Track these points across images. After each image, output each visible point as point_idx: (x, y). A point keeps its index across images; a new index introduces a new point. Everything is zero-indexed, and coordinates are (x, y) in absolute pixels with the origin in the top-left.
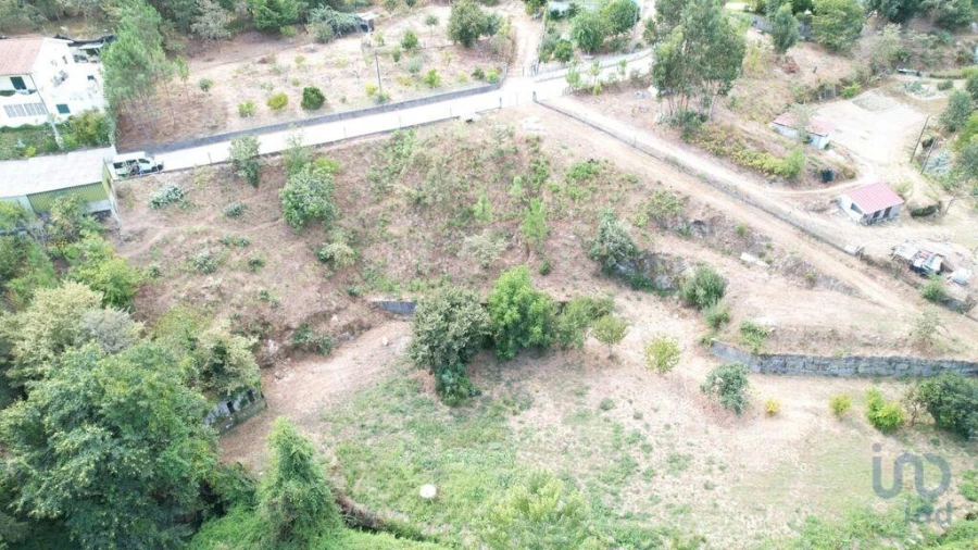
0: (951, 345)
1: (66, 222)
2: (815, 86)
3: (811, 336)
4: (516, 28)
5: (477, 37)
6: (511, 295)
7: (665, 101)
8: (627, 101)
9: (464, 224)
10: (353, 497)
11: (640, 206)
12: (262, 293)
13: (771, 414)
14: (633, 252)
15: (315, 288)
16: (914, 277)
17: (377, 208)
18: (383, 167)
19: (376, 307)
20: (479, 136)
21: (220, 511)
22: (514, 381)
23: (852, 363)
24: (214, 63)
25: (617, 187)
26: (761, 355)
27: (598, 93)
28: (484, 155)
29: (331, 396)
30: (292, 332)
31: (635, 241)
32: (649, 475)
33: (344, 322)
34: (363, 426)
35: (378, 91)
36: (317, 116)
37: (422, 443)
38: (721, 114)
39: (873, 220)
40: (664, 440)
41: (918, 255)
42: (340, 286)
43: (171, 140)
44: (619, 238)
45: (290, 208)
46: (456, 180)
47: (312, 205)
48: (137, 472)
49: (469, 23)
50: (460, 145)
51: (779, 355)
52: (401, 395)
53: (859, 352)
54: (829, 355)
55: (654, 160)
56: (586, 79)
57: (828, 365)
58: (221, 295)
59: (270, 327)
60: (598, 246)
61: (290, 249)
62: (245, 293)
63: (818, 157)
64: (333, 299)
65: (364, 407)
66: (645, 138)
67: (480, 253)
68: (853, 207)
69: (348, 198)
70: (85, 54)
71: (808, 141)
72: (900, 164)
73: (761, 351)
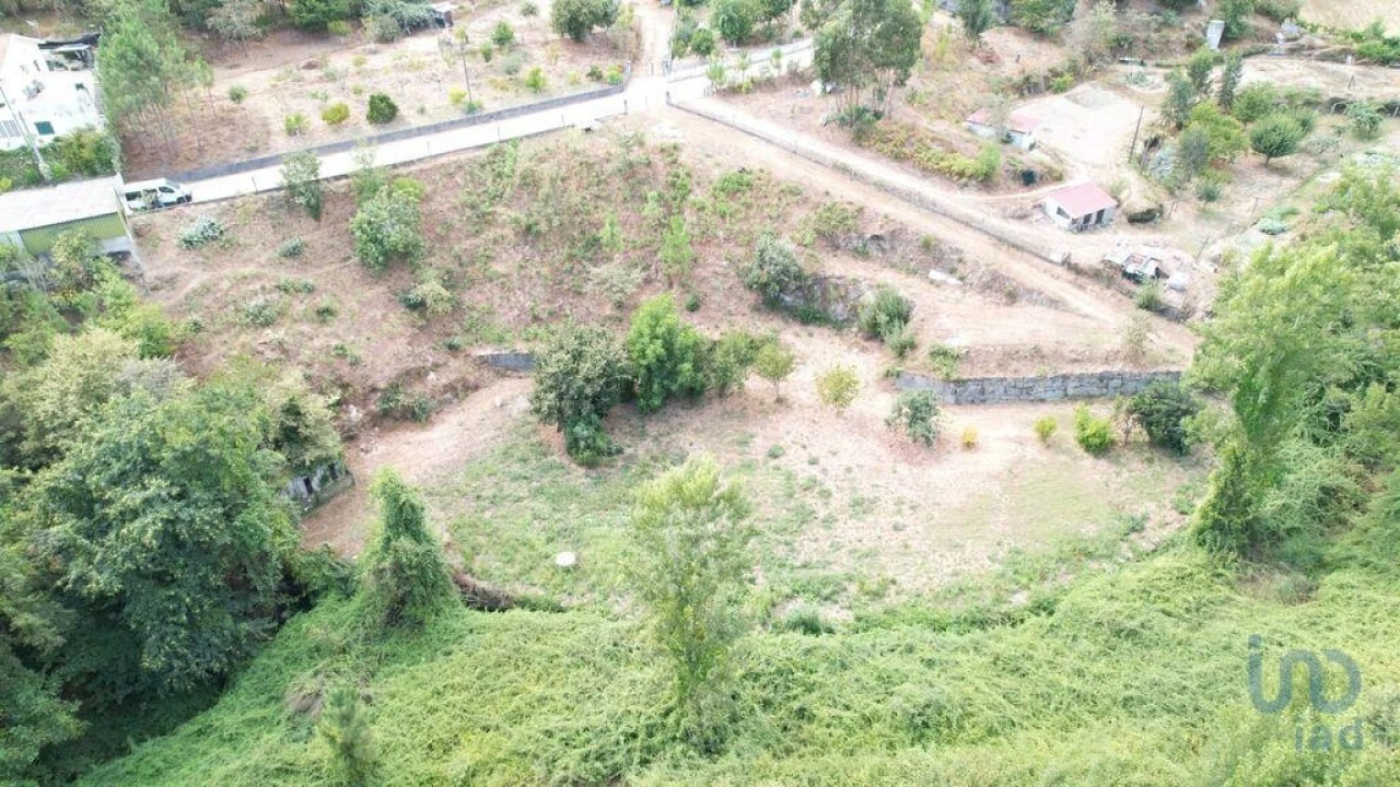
0: (1167, 356)
1: (74, 264)
2: (1017, 79)
3: (1010, 355)
4: (640, 18)
5: (590, 28)
6: (653, 327)
7: (832, 100)
8: (784, 101)
9: (589, 255)
10: (473, 575)
11: (806, 222)
12: (337, 348)
13: (969, 446)
14: (798, 277)
15: (404, 341)
16: (1129, 285)
17: (477, 241)
18: (480, 191)
19: (483, 362)
20: (600, 147)
21: (306, 605)
22: (662, 435)
23: (1058, 383)
24: (242, 69)
25: (776, 201)
26: (954, 381)
27: (748, 91)
28: (609, 168)
29: (434, 468)
30: (379, 394)
31: (801, 261)
32: (828, 522)
33: (444, 381)
34: (478, 497)
35: (466, 99)
36: (389, 131)
37: (554, 509)
38: (899, 109)
39: (1084, 225)
40: (845, 485)
41: (1131, 259)
42: (436, 339)
43: (195, 165)
44: (781, 259)
45: (365, 243)
46: (576, 200)
47: (395, 235)
48: (211, 538)
49: (580, 10)
50: (578, 159)
51: (975, 380)
52: (524, 460)
53: (1067, 369)
54: (1032, 375)
55: (820, 167)
56: (734, 76)
57: (1031, 388)
58: (285, 351)
59: (351, 389)
60: (756, 272)
61: (369, 294)
62: (313, 349)
63: (1019, 157)
64: (428, 353)
65: (478, 477)
66: (807, 142)
67: (612, 286)
68: (1060, 211)
69: (438, 230)
70: (61, 59)
71: (1008, 140)
72: (1118, 165)
73: (954, 376)
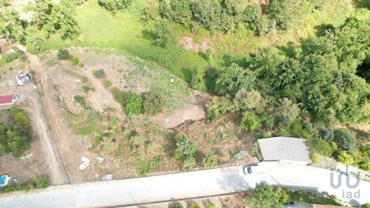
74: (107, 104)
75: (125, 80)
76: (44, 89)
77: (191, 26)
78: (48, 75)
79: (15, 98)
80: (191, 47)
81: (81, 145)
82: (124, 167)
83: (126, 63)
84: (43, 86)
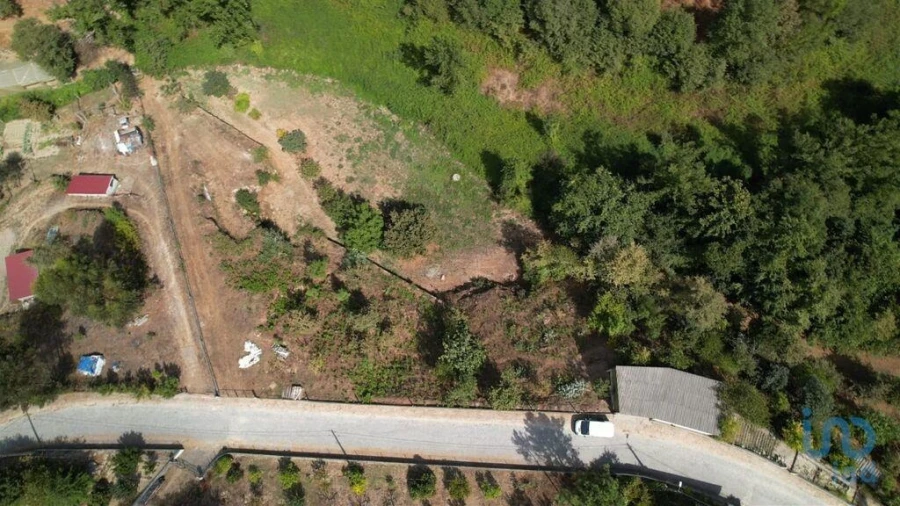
40: (339, 150)
74: (305, 216)
75: (350, 163)
76: (173, 169)
77: (518, 49)
78: (182, 135)
79: (111, 185)
80: (512, 97)
81: (246, 315)
82: (328, 376)
83: (356, 121)
84: (171, 159)
